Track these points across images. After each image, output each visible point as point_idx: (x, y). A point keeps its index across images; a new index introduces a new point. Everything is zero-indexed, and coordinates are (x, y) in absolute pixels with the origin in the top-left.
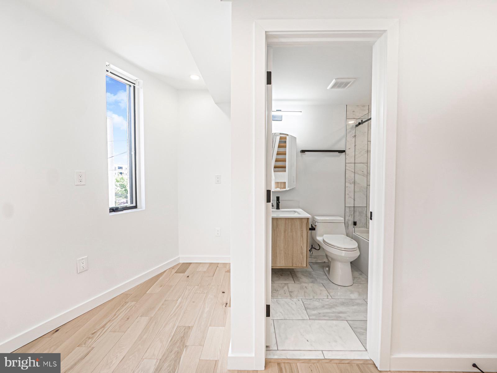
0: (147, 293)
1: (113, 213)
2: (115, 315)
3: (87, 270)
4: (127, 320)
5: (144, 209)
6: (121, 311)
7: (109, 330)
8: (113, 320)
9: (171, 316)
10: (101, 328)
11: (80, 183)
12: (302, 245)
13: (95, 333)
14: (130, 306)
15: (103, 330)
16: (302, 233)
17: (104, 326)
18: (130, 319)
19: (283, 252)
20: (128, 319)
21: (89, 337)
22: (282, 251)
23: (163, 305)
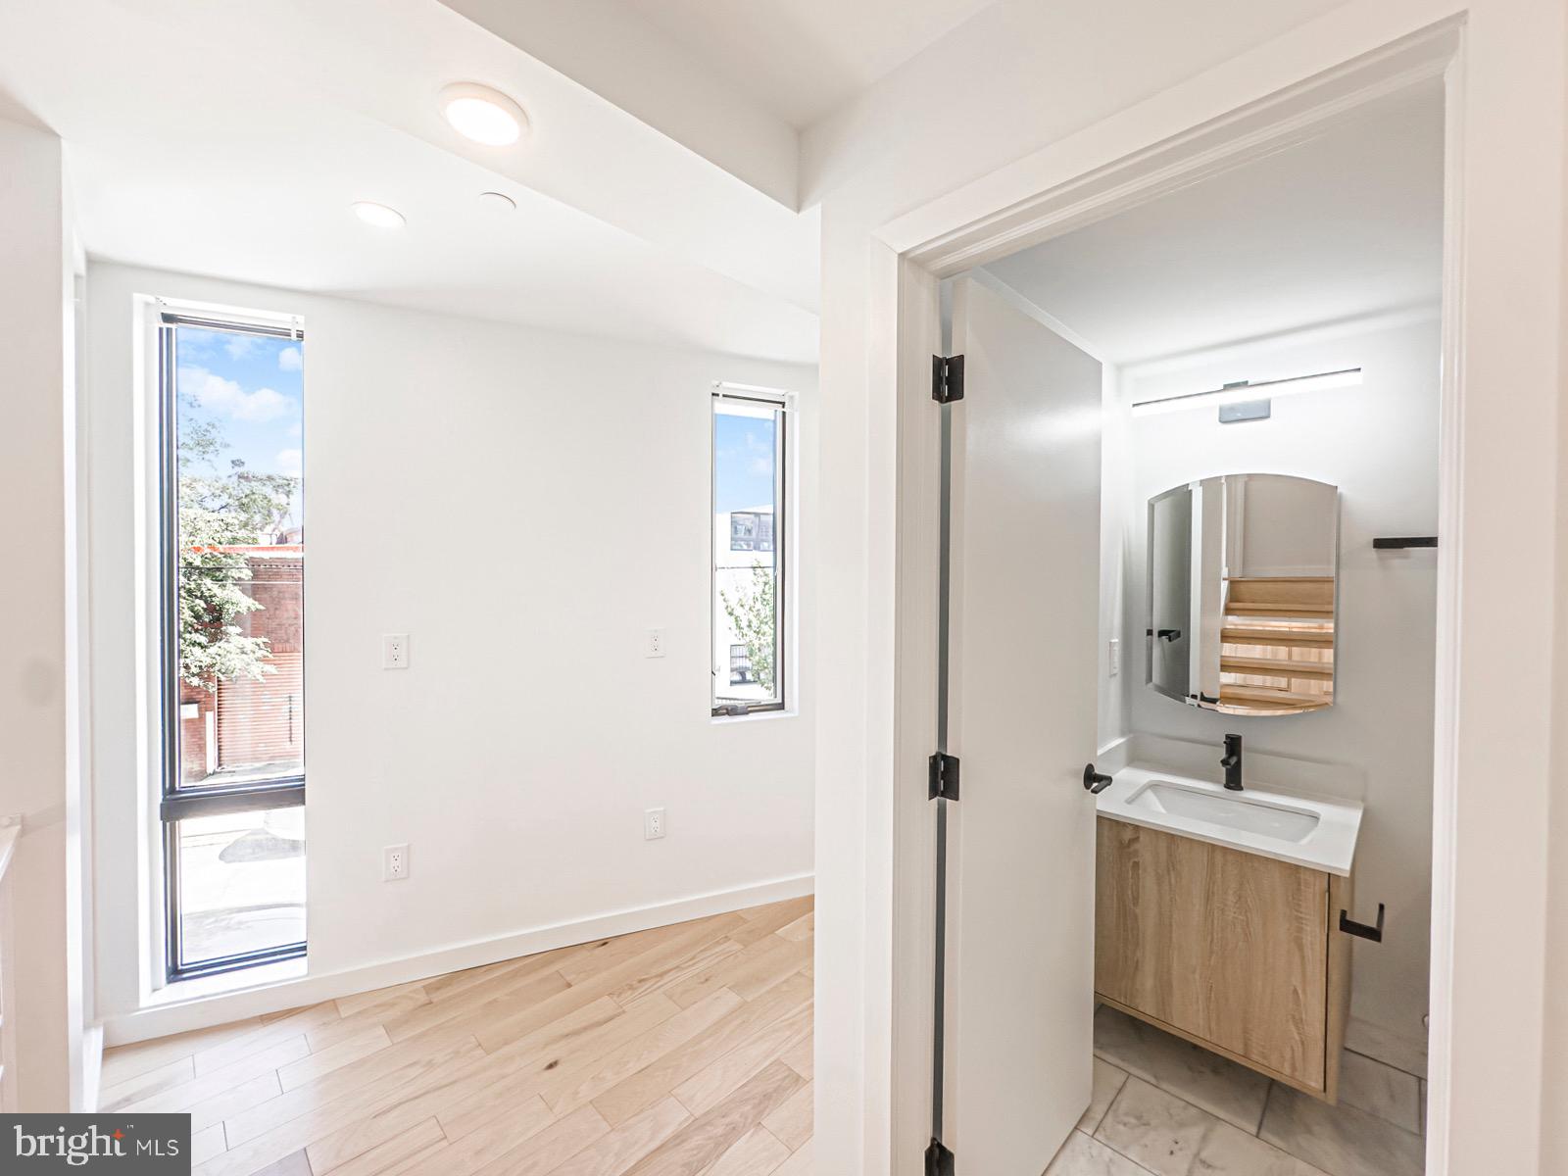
0: (779, 932)
1: (727, 716)
2: (693, 958)
3: (662, 837)
4: (702, 983)
5: (797, 714)
6: (708, 953)
7: (662, 989)
8: (683, 969)
9: (782, 1021)
10: (656, 976)
11: (654, 654)
12: (1296, 981)
13: (644, 980)
14: (728, 950)
15: (657, 982)
16: (1300, 930)
17: (661, 975)
18: (709, 983)
19: (1197, 976)
20: (707, 980)
21: (631, 985)
22: (1194, 972)
23: (786, 981)
